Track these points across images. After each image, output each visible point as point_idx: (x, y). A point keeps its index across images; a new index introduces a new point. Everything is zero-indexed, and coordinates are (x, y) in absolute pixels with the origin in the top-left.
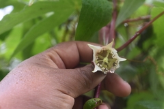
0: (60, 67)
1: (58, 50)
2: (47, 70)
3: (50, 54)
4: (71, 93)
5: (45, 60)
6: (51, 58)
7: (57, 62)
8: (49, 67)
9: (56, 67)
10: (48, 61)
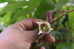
0: (24, 30)
1: (23, 22)
2: (19, 31)
3: (20, 24)
4: (30, 42)
5: (18, 26)
6: (20, 26)
7: (23, 28)
8: (20, 30)
9: (23, 30)
10: (19, 27)
